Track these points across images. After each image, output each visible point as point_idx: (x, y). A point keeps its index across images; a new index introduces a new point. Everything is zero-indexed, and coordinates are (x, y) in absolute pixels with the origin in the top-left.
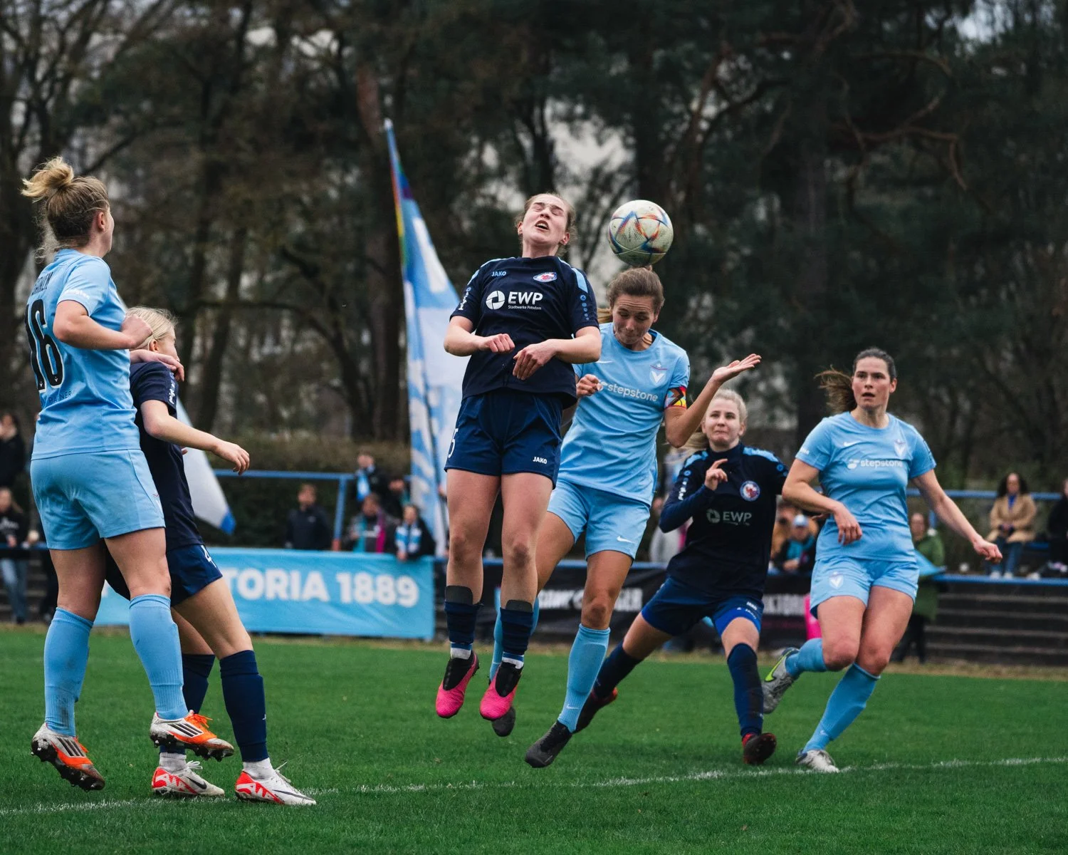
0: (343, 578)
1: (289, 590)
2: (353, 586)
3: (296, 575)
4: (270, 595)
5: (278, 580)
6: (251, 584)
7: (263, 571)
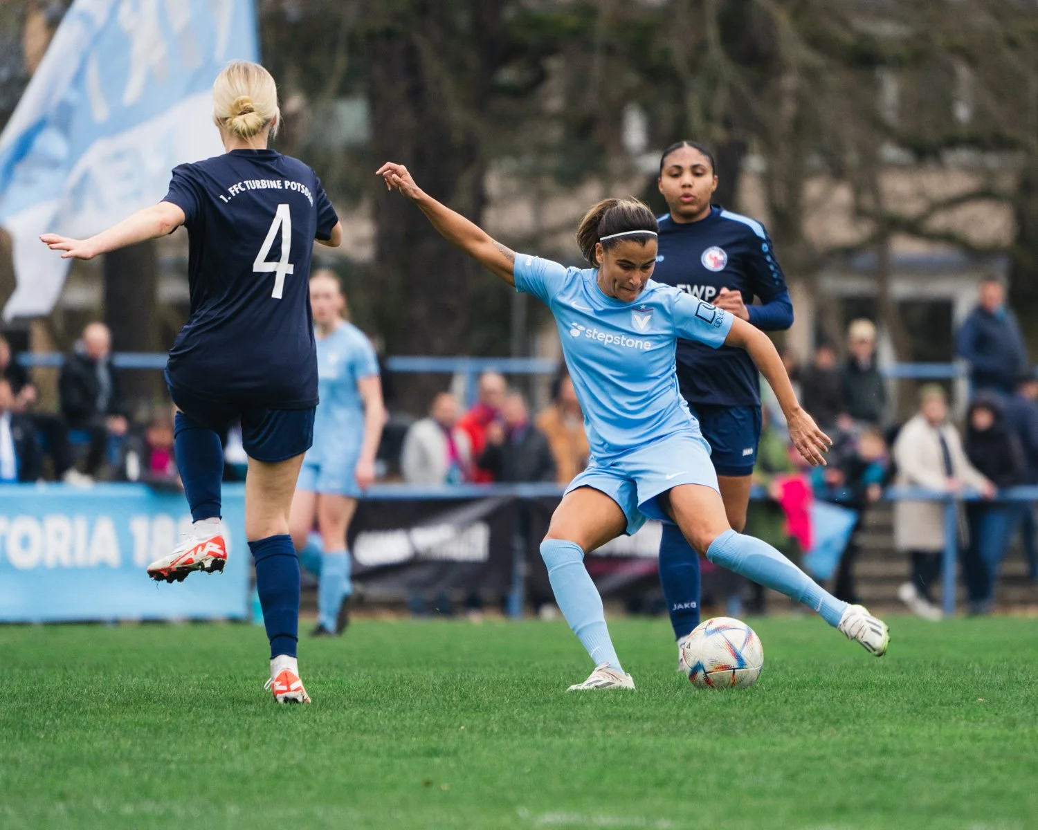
0: (139, 526)
1: (72, 550)
2: (151, 538)
3: (81, 524)
4: (50, 561)
5: (59, 535)
6: (25, 542)
7: (40, 520)
